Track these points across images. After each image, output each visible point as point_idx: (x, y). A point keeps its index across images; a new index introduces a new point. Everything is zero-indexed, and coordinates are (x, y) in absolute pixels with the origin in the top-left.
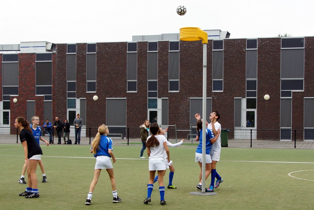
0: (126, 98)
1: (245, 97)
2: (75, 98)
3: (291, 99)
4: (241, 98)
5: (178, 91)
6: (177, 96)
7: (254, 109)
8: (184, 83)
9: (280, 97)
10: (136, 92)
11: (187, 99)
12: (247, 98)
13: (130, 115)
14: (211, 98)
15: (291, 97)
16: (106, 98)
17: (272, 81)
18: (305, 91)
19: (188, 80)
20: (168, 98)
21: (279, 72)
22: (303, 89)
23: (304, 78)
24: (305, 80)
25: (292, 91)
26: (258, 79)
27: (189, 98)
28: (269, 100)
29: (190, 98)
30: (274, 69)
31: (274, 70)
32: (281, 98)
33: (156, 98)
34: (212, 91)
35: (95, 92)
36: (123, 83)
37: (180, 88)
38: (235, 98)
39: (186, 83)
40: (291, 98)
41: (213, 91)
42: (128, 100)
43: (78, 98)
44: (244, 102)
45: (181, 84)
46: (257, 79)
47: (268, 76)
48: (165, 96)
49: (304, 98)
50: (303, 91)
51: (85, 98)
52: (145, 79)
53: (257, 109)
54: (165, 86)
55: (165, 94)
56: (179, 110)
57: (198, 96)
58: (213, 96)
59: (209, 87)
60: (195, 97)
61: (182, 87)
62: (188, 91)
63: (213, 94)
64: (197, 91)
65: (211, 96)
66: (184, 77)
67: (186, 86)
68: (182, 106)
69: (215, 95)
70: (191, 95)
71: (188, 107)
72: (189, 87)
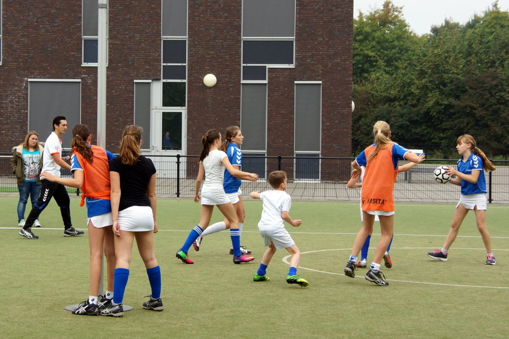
1: (159, 80)
3: (266, 84)
4: (150, 81)
7: (180, 108)
8: (13, 43)
9: (240, 80)
11: (21, 81)
12: (165, 81)
14: (80, 80)
15: (265, 79)
17: (222, 43)
18: (296, 66)
19: (23, 36)
21: (238, 22)
22: (292, 63)
23: (294, 38)
24: (297, 41)
25: (269, 66)
26: (190, 37)
27: (27, 81)
28: (214, 86)
29: (29, 80)
30: (226, 15)
31: (227, 17)
32: (243, 82)
34: (81, 64)
37: (3, 56)
38: (135, 81)
39: (18, 43)
40: (266, 82)
41: (84, 65)
44: (157, 90)
45: (7, 46)
46: (187, 37)
47: (214, 30)
49: (296, 82)
50: (292, 66)
53: (186, 108)
56: (3, 107)
57: (47, 75)
58: (84, 76)
59: (75, 53)
60: (42, 77)
61: (8, 54)
62: (23, 62)
63: (85, 70)
64: (45, 63)
65: (79, 76)
66: (13, 30)
67: (19, 50)
68: (9, 99)
69: (88, 75)
70: (32, 73)
71: (24, 100)
72: (25, 54)
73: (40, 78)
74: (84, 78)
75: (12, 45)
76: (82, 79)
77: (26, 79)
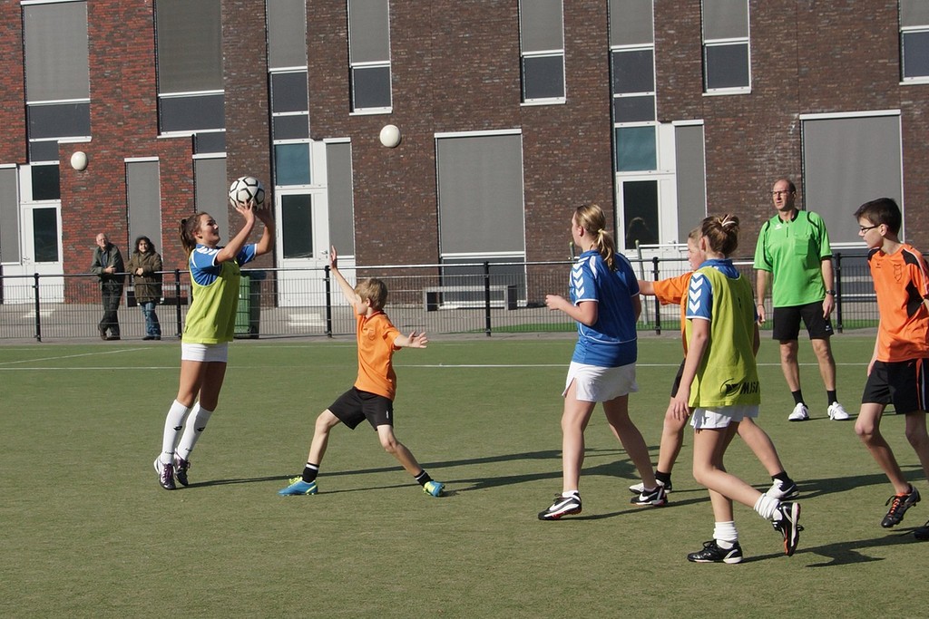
0: (519, 131)
2: (306, 141)
5: (747, 90)
6: (743, 111)
8: (770, 50)
10: (562, 100)
11: (788, 121)
13: (538, 201)
14: (898, 112)
16: (437, 135)
19: (788, 35)
20: (701, 122)
27: (798, 119)
29: (803, 117)
33: (651, 123)
34: (901, 80)
35: (388, 110)
36: (504, 67)
37: (753, 75)
39: (778, 49)
41: (907, 81)
42: (529, 139)
43: (318, 139)
45: (760, 57)
48: (688, 111)
51: (348, 139)
52: (601, 44)
54: (687, 69)
55: (687, 104)
56: (756, 170)
57: (836, 106)
58: (906, 103)
59: (887, 61)
60: (826, 110)
61: (761, 72)
62: (790, 85)
63: (907, 92)
64: (830, 83)
65: (895, 104)
66: (770, 25)
67: (781, 63)
68: (765, 155)
69: (914, 100)
70: (806, 105)
71: (793, 155)
72: (793, 70)
73: (823, 112)
74: (905, 106)
75: (769, 53)
76: (903, 108)
77: (796, 115)
